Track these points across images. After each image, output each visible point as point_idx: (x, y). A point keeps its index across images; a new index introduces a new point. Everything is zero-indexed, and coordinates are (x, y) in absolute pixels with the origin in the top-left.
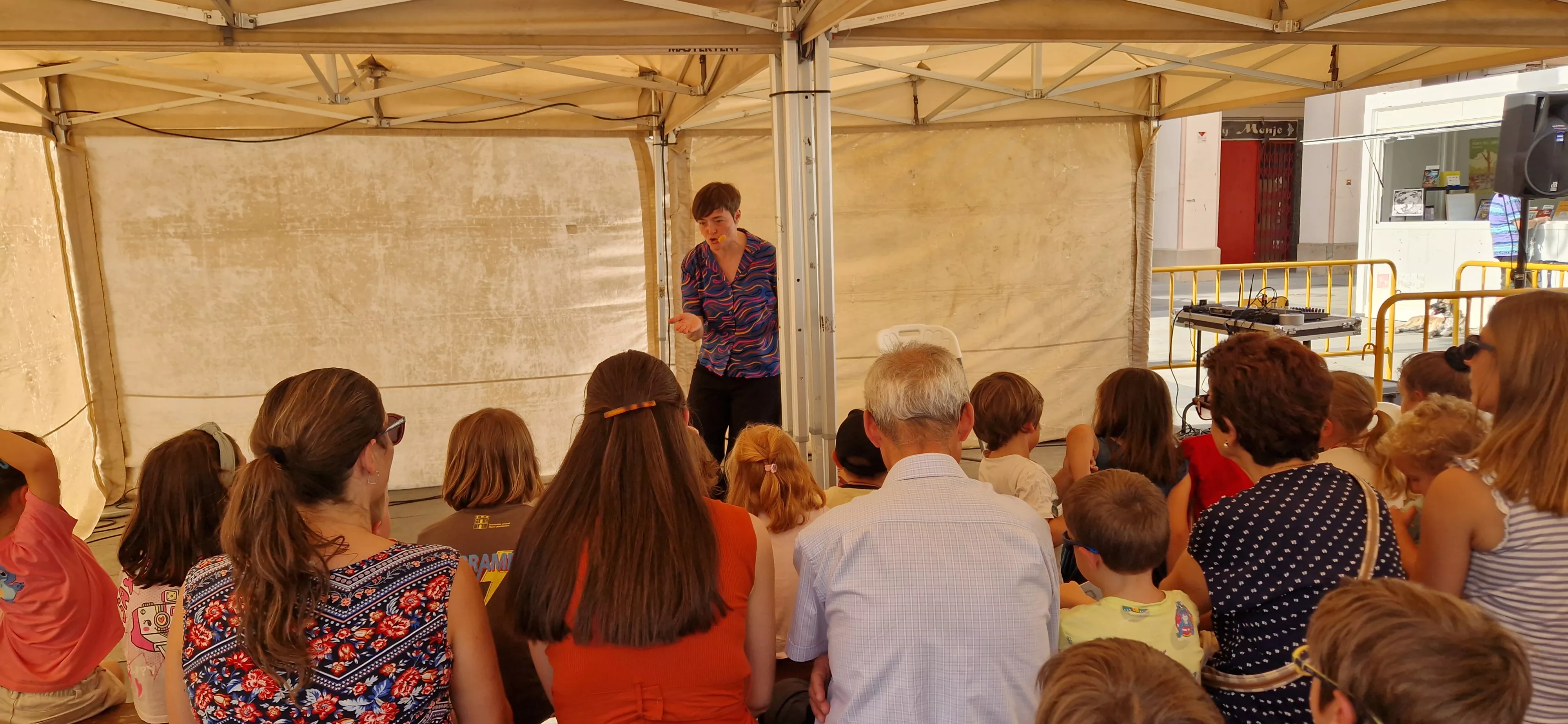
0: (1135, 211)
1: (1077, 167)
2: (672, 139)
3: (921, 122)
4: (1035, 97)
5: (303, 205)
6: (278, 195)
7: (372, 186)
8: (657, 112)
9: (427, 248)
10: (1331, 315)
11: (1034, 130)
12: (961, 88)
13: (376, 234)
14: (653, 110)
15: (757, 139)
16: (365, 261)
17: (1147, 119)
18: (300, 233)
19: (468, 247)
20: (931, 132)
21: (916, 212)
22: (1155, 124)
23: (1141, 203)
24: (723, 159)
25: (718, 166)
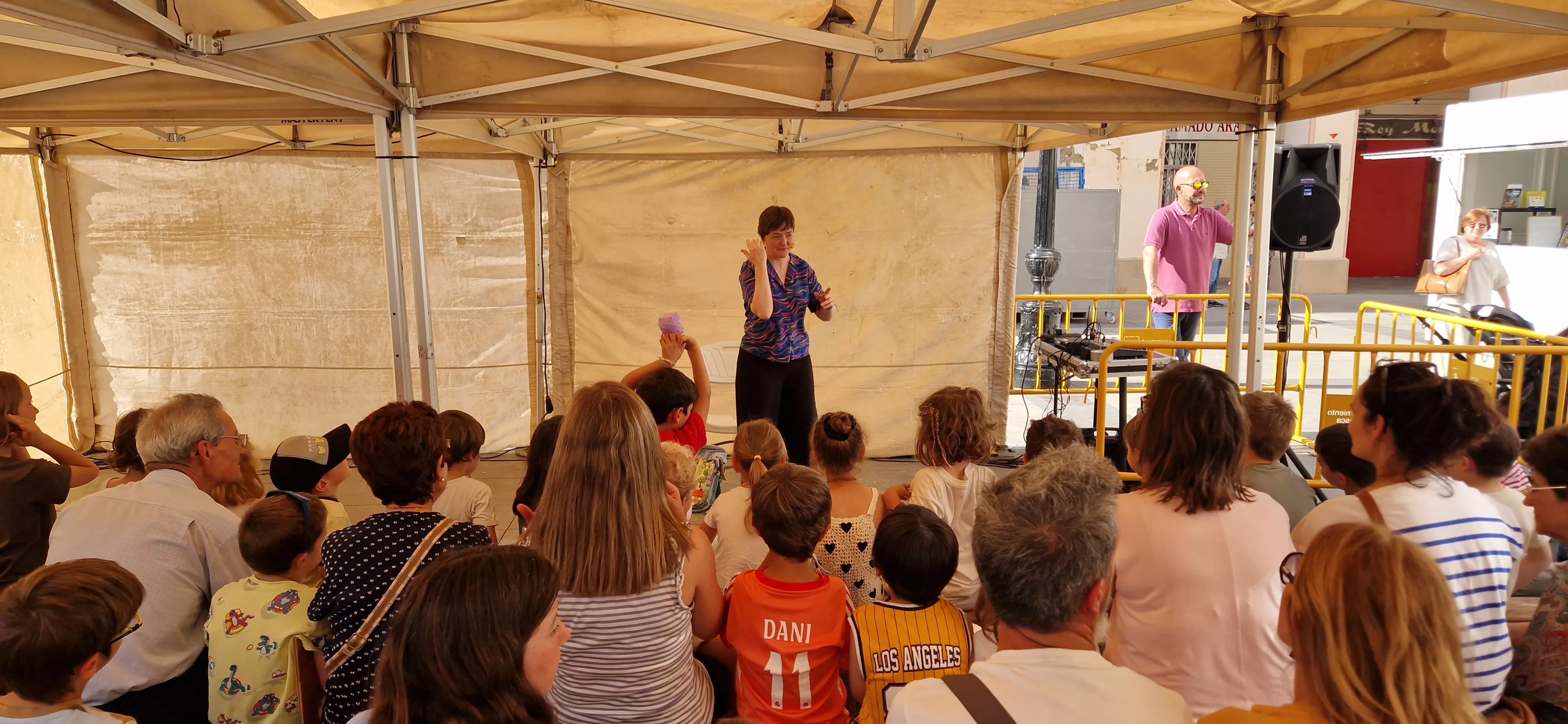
0: (999, 239)
1: (939, 196)
2: (551, 162)
3: (785, 150)
5: (239, 215)
6: (220, 206)
7: (293, 200)
9: (339, 253)
11: (898, 160)
13: (297, 241)
15: (630, 163)
16: (289, 263)
17: (1014, 150)
18: (237, 238)
19: (372, 254)
20: (796, 159)
22: (1020, 155)
23: (1005, 232)
24: (599, 180)
25: (594, 187)
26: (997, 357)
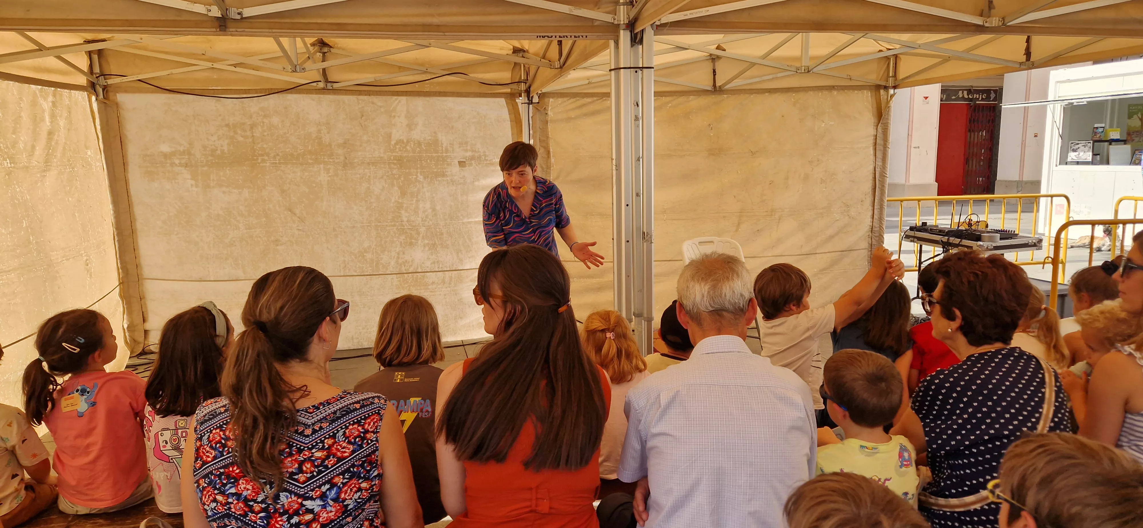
0: (876, 155)
1: (832, 123)
2: (536, 99)
3: (718, 89)
4: (803, 71)
5: (270, 144)
6: (253, 136)
7: (319, 131)
8: (525, 80)
9: (358, 176)
10: (1020, 234)
11: (801, 95)
12: (747, 64)
13: (322, 166)
14: (522, 78)
15: (600, 100)
16: (314, 185)
17: (886, 88)
18: (268, 164)
19: (387, 176)
20: (725, 96)
21: (713, 155)
22: (891, 91)
23: (880, 150)
24: (573, 114)
25: (569, 119)
26: (874, 245)
